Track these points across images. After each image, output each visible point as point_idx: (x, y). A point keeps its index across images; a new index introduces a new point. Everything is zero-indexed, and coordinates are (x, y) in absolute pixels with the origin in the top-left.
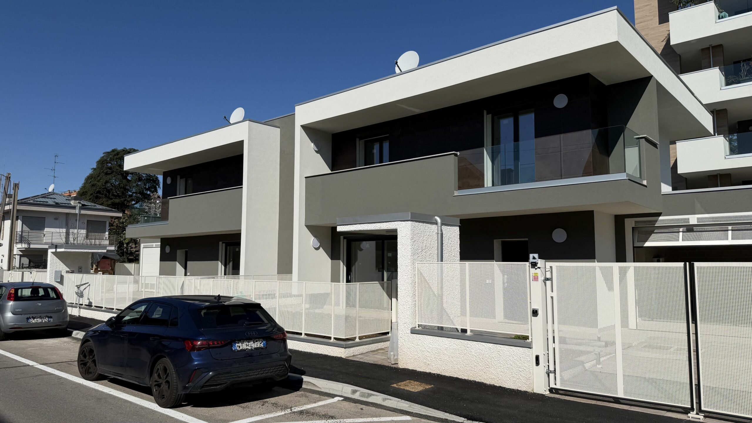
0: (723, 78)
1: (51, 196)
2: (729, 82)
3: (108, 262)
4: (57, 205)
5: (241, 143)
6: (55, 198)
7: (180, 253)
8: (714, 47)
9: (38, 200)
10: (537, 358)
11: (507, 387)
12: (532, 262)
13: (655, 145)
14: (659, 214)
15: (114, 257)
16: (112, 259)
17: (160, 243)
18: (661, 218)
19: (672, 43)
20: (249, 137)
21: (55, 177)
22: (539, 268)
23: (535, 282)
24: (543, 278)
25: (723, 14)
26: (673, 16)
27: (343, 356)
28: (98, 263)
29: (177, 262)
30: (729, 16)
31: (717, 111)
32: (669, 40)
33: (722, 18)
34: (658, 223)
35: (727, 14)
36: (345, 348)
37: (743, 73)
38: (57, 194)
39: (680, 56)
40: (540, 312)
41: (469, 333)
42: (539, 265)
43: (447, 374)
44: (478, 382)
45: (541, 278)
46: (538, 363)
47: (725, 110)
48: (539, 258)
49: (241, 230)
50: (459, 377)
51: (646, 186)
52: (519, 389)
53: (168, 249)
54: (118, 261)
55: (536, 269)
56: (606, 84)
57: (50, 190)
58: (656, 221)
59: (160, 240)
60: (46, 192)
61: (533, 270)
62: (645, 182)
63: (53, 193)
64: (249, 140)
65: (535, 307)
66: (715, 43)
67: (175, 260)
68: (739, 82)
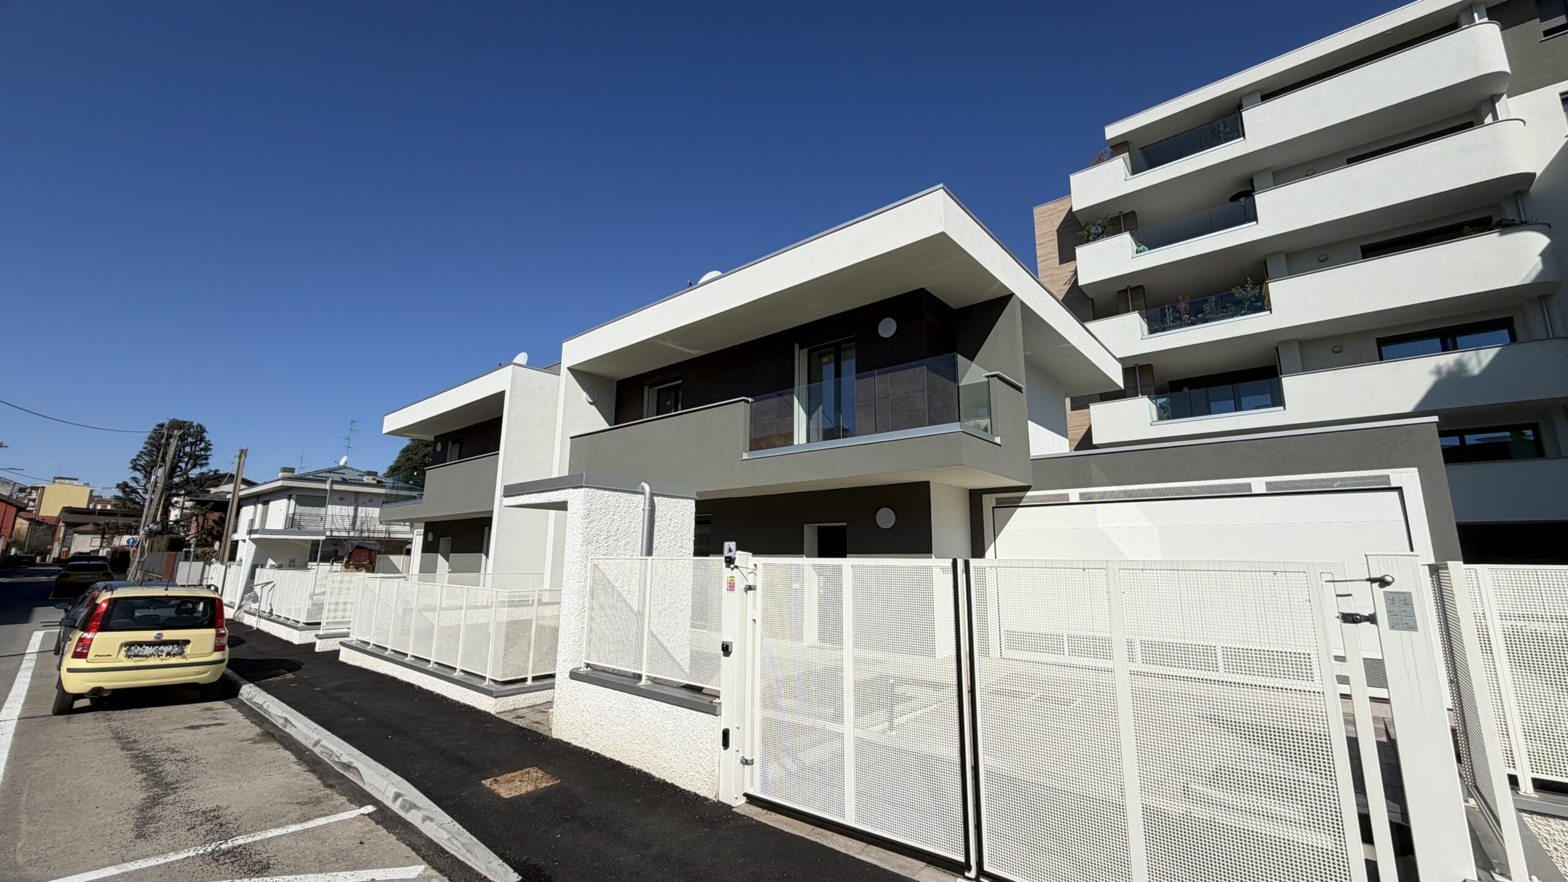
0: (1145, 327)
1: (340, 471)
2: (1152, 331)
3: (364, 553)
4: (344, 482)
5: (502, 394)
6: (344, 474)
7: (444, 542)
8: (1132, 289)
9: (320, 475)
10: (726, 734)
11: (682, 787)
12: (726, 558)
13: (1019, 389)
14: (1027, 489)
15: (373, 547)
16: (371, 550)
17: (423, 530)
18: (1029, 493)
19: (1081, 283)
20: (512, 386)
21: (348, 447)
22: (736, 567)
23: (731, 593)
24: (743, 587)
25: (1141, 248)
26: (1080, 251)
27: (492, 711)
28: (350, 554)
29: (440, 556)
30: (1149, 249)
31: (1139, 367)
32: (1076, 280)
33: (1141, 252)
34: (1024, 500)
35: (1147, 249)
36: (496, 697)
37: (1169, 319)
38: (349, 468)
39: (1093, 301)
40: (735, 649)
41: (643, 682)
42: (737, 563)
43: (608, 755)
44: (645, 773)
45: (740, 586)
46: (726, 744)
47: (1150, 365)
48: (738, 548)
49: (492, 512)
50: (623, 761)
51: (1000, 445)
52: (698, 792)
53: (430, 537)
54: (380, 553)
55: (732, 569)
56: (955, 308)
57: (342, 463)
58: (1023, 498)
59: (423, 525)
60: (336, 465)
61: (727, 572)
62: (998, 440)
63: (344, 467)
64: (511, 390)
65: (727, 639)
66: (1133, 285)
67: (437, 551)
68: (1164, 330)
